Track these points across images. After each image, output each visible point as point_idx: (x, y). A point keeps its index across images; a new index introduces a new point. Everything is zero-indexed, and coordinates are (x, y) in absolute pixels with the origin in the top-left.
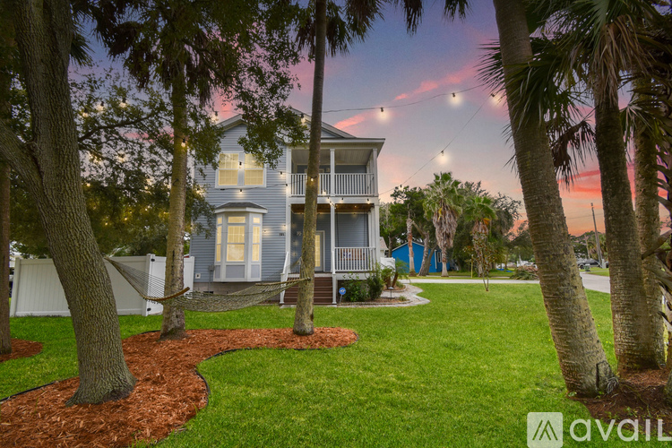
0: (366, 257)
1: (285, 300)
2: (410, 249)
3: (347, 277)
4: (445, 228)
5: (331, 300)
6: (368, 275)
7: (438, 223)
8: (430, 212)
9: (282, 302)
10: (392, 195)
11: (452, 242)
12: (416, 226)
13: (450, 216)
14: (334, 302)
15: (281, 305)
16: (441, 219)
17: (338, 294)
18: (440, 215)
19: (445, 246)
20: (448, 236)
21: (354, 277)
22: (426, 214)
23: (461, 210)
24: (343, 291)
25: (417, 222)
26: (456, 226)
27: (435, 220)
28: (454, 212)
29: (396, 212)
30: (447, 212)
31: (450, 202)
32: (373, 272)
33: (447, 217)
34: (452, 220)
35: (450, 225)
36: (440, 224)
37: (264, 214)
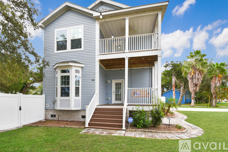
0: (150, 95)
1: (89, 124)
2: (174, 92)
3: (135, 108)
4: (195, 81)
5: (121, 126)
6: (151, 108)
7: (191, 79)
8: (186, 73)
9: (87, 126)
10: (164, 66)
11: (198, 88)
12: (177, 81)
13: (198, 74)
14: (124, 128)
15: (86, 128)
16: (193, 76)
17: (127, 122)
18: (192, 74)
19: (194, 91)
20: (196, 85)
21: (141, 108)
22: (183, 74)
23: (205, 70)
24: (131, 120)
25: (177, 78)
26: (202, 79)
27: (189, 77)
28: (201, 72)
29: (166, 74)
30: (197, 72)
31: (199, 67)
32: (155, 105)
33: (197, 75)
34: (200, 76)
35: (198, 79)
36: (192, 79)
37: (82, 67)
